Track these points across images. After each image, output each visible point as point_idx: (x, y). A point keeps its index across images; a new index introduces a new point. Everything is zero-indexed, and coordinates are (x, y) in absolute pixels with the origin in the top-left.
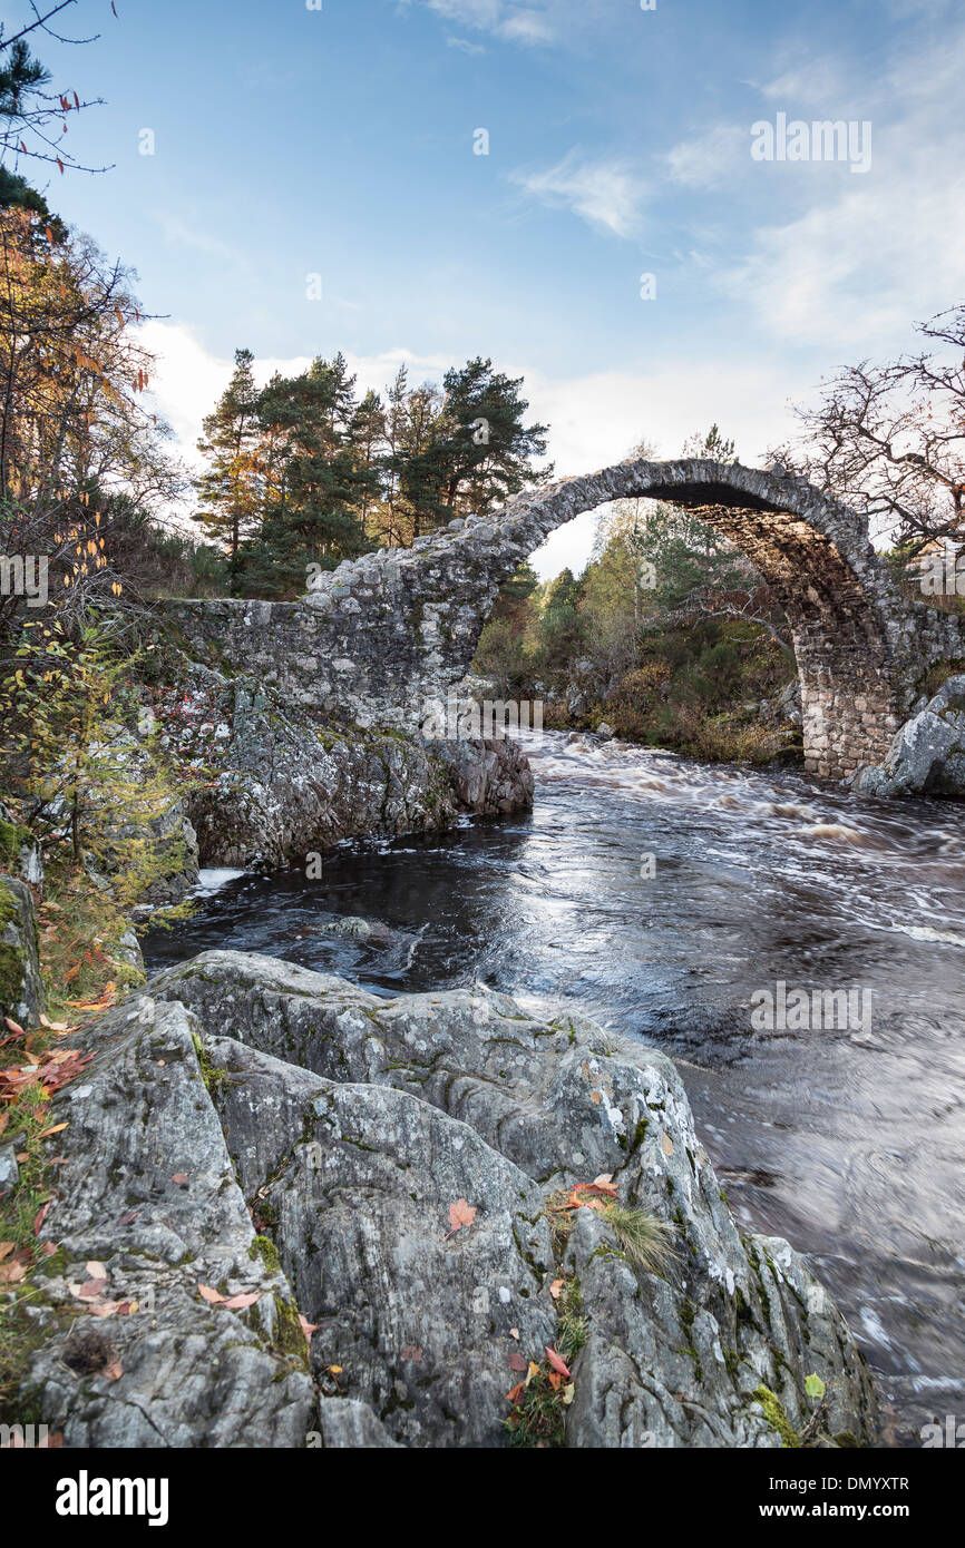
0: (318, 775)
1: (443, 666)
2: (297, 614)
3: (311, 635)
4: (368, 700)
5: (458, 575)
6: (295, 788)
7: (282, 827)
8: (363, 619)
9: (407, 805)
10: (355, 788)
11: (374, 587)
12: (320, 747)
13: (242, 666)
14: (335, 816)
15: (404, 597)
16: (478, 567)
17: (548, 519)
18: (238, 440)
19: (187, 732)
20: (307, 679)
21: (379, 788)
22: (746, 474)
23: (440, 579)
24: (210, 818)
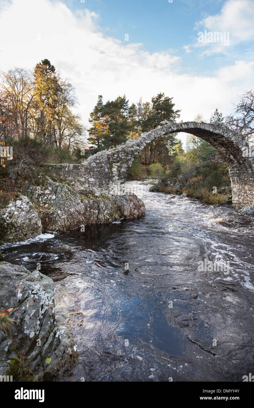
0: (78, 208)
1: (118, 180)
2: (79, 167)
3: (83, 172)
4: (98, 189)
5: (122, 156)
6: (71, 212)
7: (66, 221)
8: (96, 168)
9: (104, 216)
10: (90, 211)
11: (100, 160)
12: (80, 201)
13: (65, 180)
14: (84, 218)
15: (107, 162)
16: (128, 154)
17: (147, 140)
18: (99, 119)
19: (46, 197)
20: (82, 183)
21: (96, 212)
22: (205, 125)
23: (117, 157)
24: (47, 219)
